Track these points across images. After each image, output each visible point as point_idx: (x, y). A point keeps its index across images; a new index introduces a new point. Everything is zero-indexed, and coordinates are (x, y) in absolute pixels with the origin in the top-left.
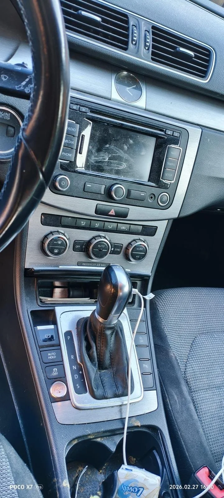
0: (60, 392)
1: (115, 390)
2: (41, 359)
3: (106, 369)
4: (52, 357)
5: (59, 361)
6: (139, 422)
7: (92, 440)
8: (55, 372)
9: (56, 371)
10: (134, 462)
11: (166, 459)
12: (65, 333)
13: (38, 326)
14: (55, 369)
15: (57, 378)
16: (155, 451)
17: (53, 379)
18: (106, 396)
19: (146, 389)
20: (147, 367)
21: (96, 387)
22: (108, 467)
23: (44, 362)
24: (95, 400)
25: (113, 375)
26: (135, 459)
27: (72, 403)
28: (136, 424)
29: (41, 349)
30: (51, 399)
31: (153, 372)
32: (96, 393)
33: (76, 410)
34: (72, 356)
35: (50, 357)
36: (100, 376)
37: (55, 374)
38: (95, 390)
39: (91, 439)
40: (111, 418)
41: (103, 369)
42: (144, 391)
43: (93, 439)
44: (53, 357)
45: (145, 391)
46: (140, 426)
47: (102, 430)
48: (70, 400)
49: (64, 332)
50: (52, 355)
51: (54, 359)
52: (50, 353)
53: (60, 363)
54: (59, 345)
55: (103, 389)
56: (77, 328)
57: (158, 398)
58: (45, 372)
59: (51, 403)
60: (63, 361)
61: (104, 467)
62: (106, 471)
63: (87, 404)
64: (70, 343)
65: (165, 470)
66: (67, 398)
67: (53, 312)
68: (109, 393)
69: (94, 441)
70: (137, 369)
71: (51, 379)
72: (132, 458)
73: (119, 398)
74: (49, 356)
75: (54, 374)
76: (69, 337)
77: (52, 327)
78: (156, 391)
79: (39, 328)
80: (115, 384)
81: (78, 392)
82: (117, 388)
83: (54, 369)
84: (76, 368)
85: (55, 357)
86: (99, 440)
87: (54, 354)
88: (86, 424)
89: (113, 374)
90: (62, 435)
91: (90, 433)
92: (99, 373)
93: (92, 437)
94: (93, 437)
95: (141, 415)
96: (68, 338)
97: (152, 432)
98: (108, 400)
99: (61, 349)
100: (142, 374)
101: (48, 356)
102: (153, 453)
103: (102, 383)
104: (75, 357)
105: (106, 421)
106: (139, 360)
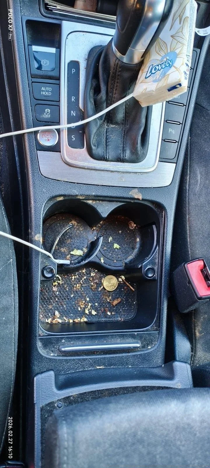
0: (49, 140)
1: (120, 153)
2: (31, 92)
3: (116, 123)
4: (45, 93)
5: (55, 100)
6: (141, 195)
7: (82, 201)
8: (46, 114)
9: (48, 112)
10: (134, 228)
11: (162, 239)
12: (69, 64)
13: (34, 45)
14: (48, 110)
15: (49, 122)
16: (154, 227)
17: (43, 122)
18: (106, 157)
19: (163, 159)
20: (174, 133)
21: (96, 145)
22: (104, 226)
23: (35, 97)
24: (92, 160)
25: (124, 134)
26: (135, 225)
27: (61, 156)
28: (136, 197)
29: (34, 80)
30: (37, 146)
31: (180, 140)
32: (94, 152)
33: (66, 165)
34: (73, 98)
35: (44, 93)
36: (106, 131)
37: (47, 116)
38: (93, 147)
39: (80, 199)
40: (107, 183)
41: (112, 123)
42: (159, 161)
43: (83, 199)
44: (47, 93)
45: (161, 161)
46: (141, 199)
47: (94, 194)
48: (61, 152)
49: (67, 61)
50: (47, 91)
51: (48, 96)
52: (45, 87)
53: (55, 104)
54: (59, 79)
55: (105, 148)
56: (88, 60)
57: (176, 173)
58: (34, 110)
59: (37, 150)
60: (59, 101)
61: (99, 225)
62: (100, 229)
63: (81, 162)
64: (73, 79)
65: (157, 248)
66: (56, 148)
67: (58, 27)
68: (111, 154)
69: (85, 202)
70: (158, 133)
71: (40, 121)
72: (133, 223)
73: (123, 163)
74: (43, 91)
75: (45, 116)
76: (74, 70)
77: (53, 50)
78: (176, 164)
79: (35, 48)
80: (122, 145)
81: (72, 144)
82: (124, 150)
83: (46, 110)
84: (75, 115)
85: (50, 94)
86: (90, 202)
87: (50, 89)
88: (75, 183)
89: (124, 132)
90: (44, 189)
91: (77, 193)
92: (106, 127)
93: (81, 198)
94: (83, 198)
95: (147, 188)
96: (73, 72)
97: (156, 207)
98: (109, 163)
99: (59, 85)
100: (164, 140)
101: (41, 91)
102: (153, 227)
103: (106, 141)
104: (77, 100)
105: (101, 185)
106: (166, 121)
